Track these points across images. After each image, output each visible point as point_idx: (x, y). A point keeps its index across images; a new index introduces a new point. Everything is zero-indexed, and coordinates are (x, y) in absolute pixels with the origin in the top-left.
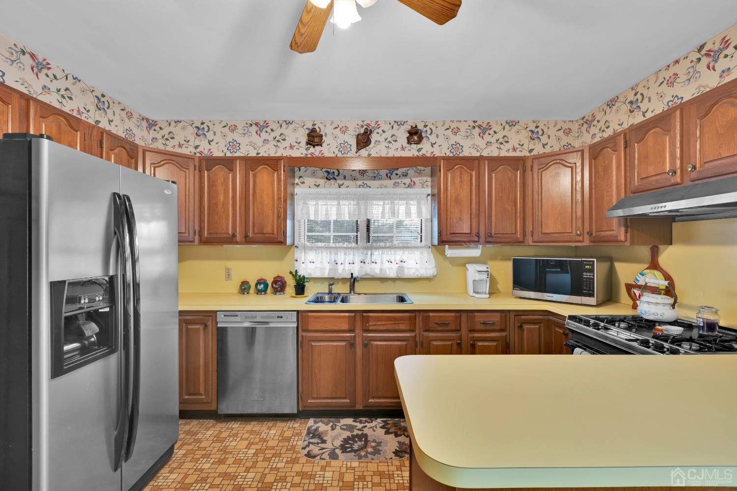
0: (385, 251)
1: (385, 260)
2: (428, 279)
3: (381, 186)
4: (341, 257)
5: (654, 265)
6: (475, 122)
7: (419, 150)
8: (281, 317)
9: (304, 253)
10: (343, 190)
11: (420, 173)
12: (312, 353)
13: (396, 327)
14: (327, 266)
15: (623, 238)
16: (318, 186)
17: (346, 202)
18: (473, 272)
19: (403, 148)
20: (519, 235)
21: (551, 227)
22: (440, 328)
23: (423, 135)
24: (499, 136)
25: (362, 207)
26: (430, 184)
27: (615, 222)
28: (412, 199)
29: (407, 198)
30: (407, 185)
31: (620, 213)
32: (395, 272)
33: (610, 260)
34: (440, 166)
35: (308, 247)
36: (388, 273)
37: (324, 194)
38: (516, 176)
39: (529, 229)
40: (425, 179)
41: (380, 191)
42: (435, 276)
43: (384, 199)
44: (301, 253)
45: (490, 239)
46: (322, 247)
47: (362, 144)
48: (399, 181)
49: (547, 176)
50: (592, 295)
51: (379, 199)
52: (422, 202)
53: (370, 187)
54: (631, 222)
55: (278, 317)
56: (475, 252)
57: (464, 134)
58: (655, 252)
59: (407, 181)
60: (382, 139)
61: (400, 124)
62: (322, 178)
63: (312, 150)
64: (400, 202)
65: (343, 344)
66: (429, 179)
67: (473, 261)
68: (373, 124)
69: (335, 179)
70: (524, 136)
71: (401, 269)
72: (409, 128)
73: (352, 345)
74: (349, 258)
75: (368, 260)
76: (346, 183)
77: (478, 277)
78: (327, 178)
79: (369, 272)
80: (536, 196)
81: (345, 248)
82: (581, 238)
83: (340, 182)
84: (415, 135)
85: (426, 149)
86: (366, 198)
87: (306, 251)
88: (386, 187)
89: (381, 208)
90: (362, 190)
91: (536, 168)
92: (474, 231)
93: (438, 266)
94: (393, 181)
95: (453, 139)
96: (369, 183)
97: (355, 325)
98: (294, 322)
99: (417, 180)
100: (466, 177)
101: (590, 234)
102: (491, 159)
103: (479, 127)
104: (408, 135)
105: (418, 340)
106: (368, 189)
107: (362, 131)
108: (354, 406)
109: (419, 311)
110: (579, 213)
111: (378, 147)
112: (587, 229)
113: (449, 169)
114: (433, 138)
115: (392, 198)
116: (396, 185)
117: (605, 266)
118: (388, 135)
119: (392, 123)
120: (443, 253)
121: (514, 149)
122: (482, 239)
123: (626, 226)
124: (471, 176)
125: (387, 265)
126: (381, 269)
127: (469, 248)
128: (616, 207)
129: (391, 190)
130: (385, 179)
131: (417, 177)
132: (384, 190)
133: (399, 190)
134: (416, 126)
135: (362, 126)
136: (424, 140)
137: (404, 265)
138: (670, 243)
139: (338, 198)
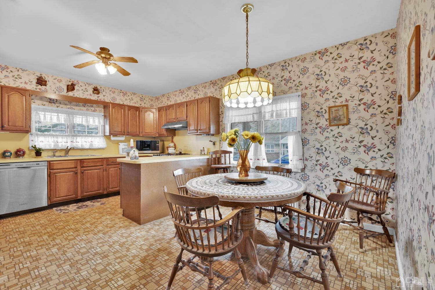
0: (83, 137)
1: (83, 141)
2: (103, 149)
3: (80, 110)
4: (60, 140)
5: (172, 142)
6: (121, 90)
7: (98, 97)
8: (39, 164)
9: (36, 137)
10: (59, 109)
11: (99, 107)
12: (56, 178)
13: (96, 165)
14: (53, 144)
15: (165, 134)
16: (44, 105)
17: (63, 115)
18: (122, 146)
19: (91, 95)
20: (138, 133)
21: (148, 130)
22: (113, 164)
23: (100, 91)
24: (130, 97)
25: (71, 118)
26: (103, 111)
27: (164, 129)
28: (96, 117)
29: (93, 116)
30: (93, 111)
31: (166, 127)
32: (89, 146)
33: (163, 141)
34: (110, 106)
35: (39, 135)
36: (85, 146)
37: (49, 110)
38: (137, 113)
39: (141, 131)
40: (101, 109)
41: (80, 111)
42: (106, 148)
43: (82, 115)
44: (35, 137)
45: (128, 134)
46: (48, 135)
47: (70, 90)
48: (89, 108)
49: (147, 114)
50: (159, 150)
51: (80, 115)
52: (100, 118)
53: (74, 109)
54: (168, 130)
55: (37, 164)
56: (123, 138)
57: (117, 94)
58: (172, 138)
59: (93, 109)
60: (80, 89)
61: (89, 84)
62: (47, 102)
63: (40, 87)
64: (90, 117)
65: (72, 173)
66: (103, 109)
67: (122, 141)
68: (76, 82)
69: (54, 103)
70: (138, 99)
71: (91, 145)
72: (94, 87)
73: (76, 173)
74: (65, 140)
75: (75, 141)
76: (61, 106)
77: (124, 147)
78: (49, 102)
79: (75, 146)
80: (143, 120)
81: (62, 135)
82: (156, 134)
83: (58, 105)
84: (96, 90)
85: (101, 97)
86: (73, 114)
87: (38, 136)
88: (82, 110)
89: (81, 119)
90: (70, 110)
91: (143, 111)
92: (123, 131)
93: (107, 144)
94: (86, 108)
95: (113, 95)
96: (74, 107)
97: (77, 165)
98: (46, 166)
99: (97, 109)
100: (120, 111)
101: (158, 133)
102: (128, 106)
103: (123, 93)
104: (93, 90)
105: (104, 168)
106: (73, 110)
107: (70, 84)
108: (77, 198)
109: (105, 158)
110: (155, 127)
111: (78, 92)
112: (157, 132)
113: (113, 108)
114: (104, 93)
115: (86, 115)
116: (87, 110)
117: (162, 142)
118: (84, 88)
119: (85, 83)
120: (109, 139)
121: (135, 103)
122: (126, 134)
123: (166, 131)
124: (122, 111)
125: (84, 144)
126: (82, 145)
127: (119, 137)
128: (164, 126)
129: (86, 112)
130: (82, 107)
131: (97, 108)
132: (82, 112)
133: (88, 112)
134: (97, 87)
135: (70, 82)
136: (100, 93)
137: (93, 143)
138: (175, 136)
139: (58, 112)
